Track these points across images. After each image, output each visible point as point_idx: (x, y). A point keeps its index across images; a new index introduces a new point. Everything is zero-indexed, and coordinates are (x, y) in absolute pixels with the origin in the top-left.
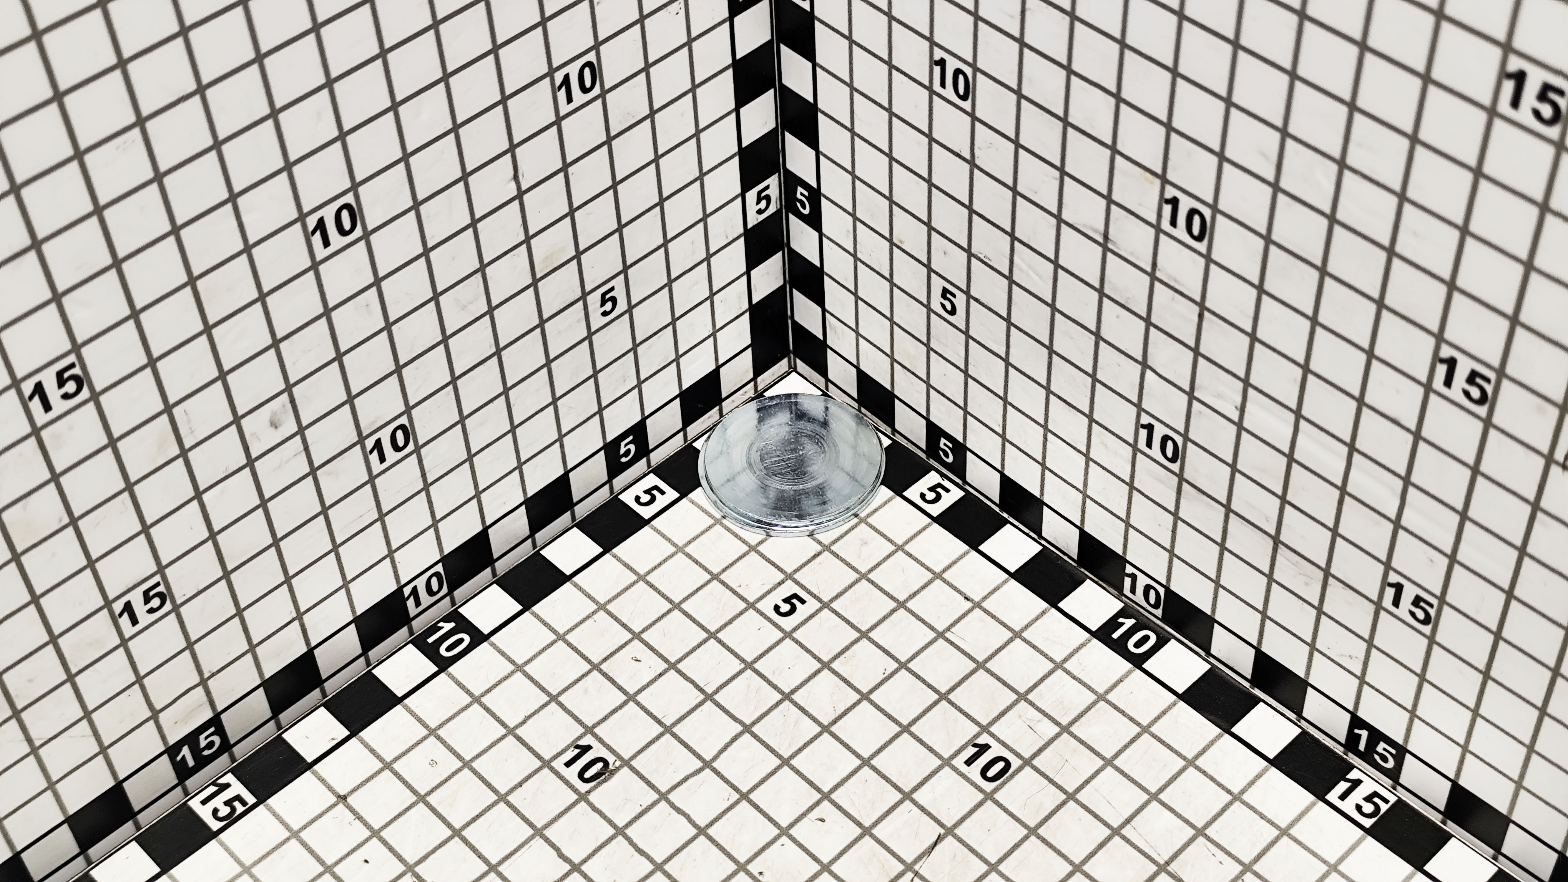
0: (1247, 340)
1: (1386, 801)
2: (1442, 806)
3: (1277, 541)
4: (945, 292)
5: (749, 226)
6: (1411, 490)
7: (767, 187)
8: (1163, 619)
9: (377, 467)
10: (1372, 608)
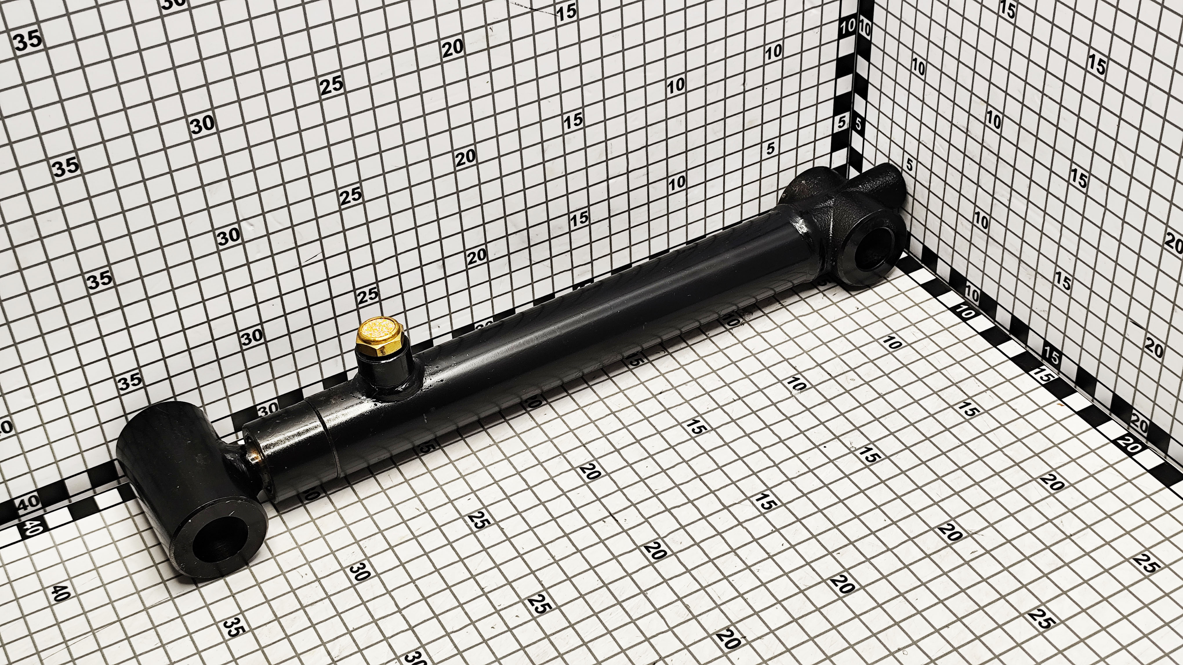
0: (1012, 169)
1: (1054, 377)
2: (1074, 380)
3: (1020, 260)
4: (909, 160)
5: (835, 132)
6: (1064, 228)
7: (844, 117)
8: (979, 307)
9: (671, 191)
10: (1051, 285)
